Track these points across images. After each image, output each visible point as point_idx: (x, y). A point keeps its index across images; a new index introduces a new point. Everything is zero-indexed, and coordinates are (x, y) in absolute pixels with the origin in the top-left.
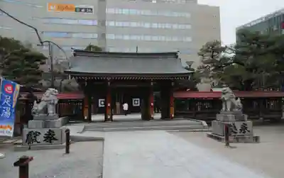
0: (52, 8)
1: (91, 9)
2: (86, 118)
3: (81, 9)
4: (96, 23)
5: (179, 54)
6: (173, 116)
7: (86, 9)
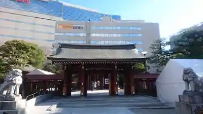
3: (76, 27)
4: (85, 35)
5: (136, 45)
6: (134, 93)
7: (79, 28)
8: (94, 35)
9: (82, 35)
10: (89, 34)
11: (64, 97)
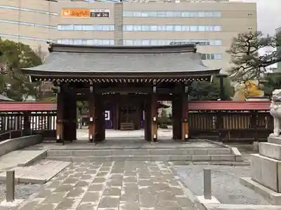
0: (66, 14)
1: (108, 13)
2: (58, 138)
4: (112, 28)
5: (197, 47)
6: (187, 136)
7: (102, 14)
8: (130, 28)
9: (106, 28)
10: (119, 27)
11: (58, 141)
